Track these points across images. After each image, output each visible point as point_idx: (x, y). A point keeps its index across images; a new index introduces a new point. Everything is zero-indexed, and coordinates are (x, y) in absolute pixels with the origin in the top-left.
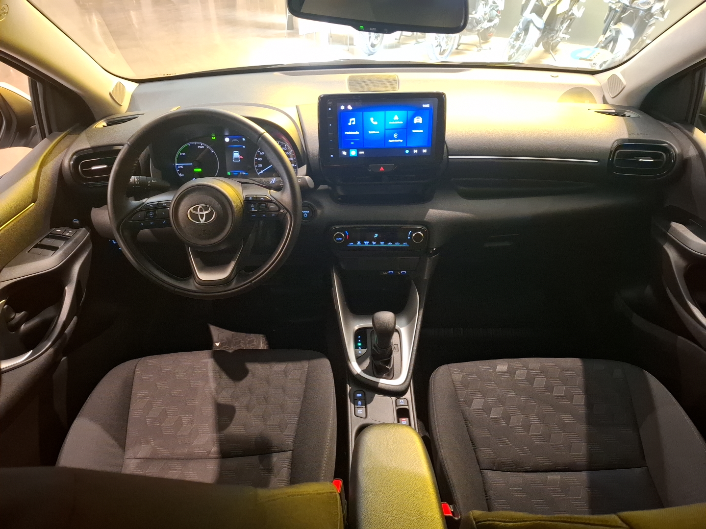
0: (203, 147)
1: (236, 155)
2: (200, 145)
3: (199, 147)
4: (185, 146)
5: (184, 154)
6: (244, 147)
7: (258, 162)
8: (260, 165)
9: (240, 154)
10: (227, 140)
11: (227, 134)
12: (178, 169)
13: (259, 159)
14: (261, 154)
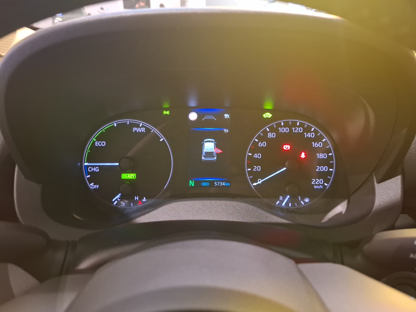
0: (143, 130)
1: (209, 146)
2: (138, 126)
3: (134, 129)
4: (107, 126)
5: (103, 144)
6: (226, 131)
7: (253, 162)
8: (258, 168)
9: (217, 146)
10: (193, 116)
11: (193, 103)
12: (89, 173)
13: (256, 156)
14: (260, 145)
